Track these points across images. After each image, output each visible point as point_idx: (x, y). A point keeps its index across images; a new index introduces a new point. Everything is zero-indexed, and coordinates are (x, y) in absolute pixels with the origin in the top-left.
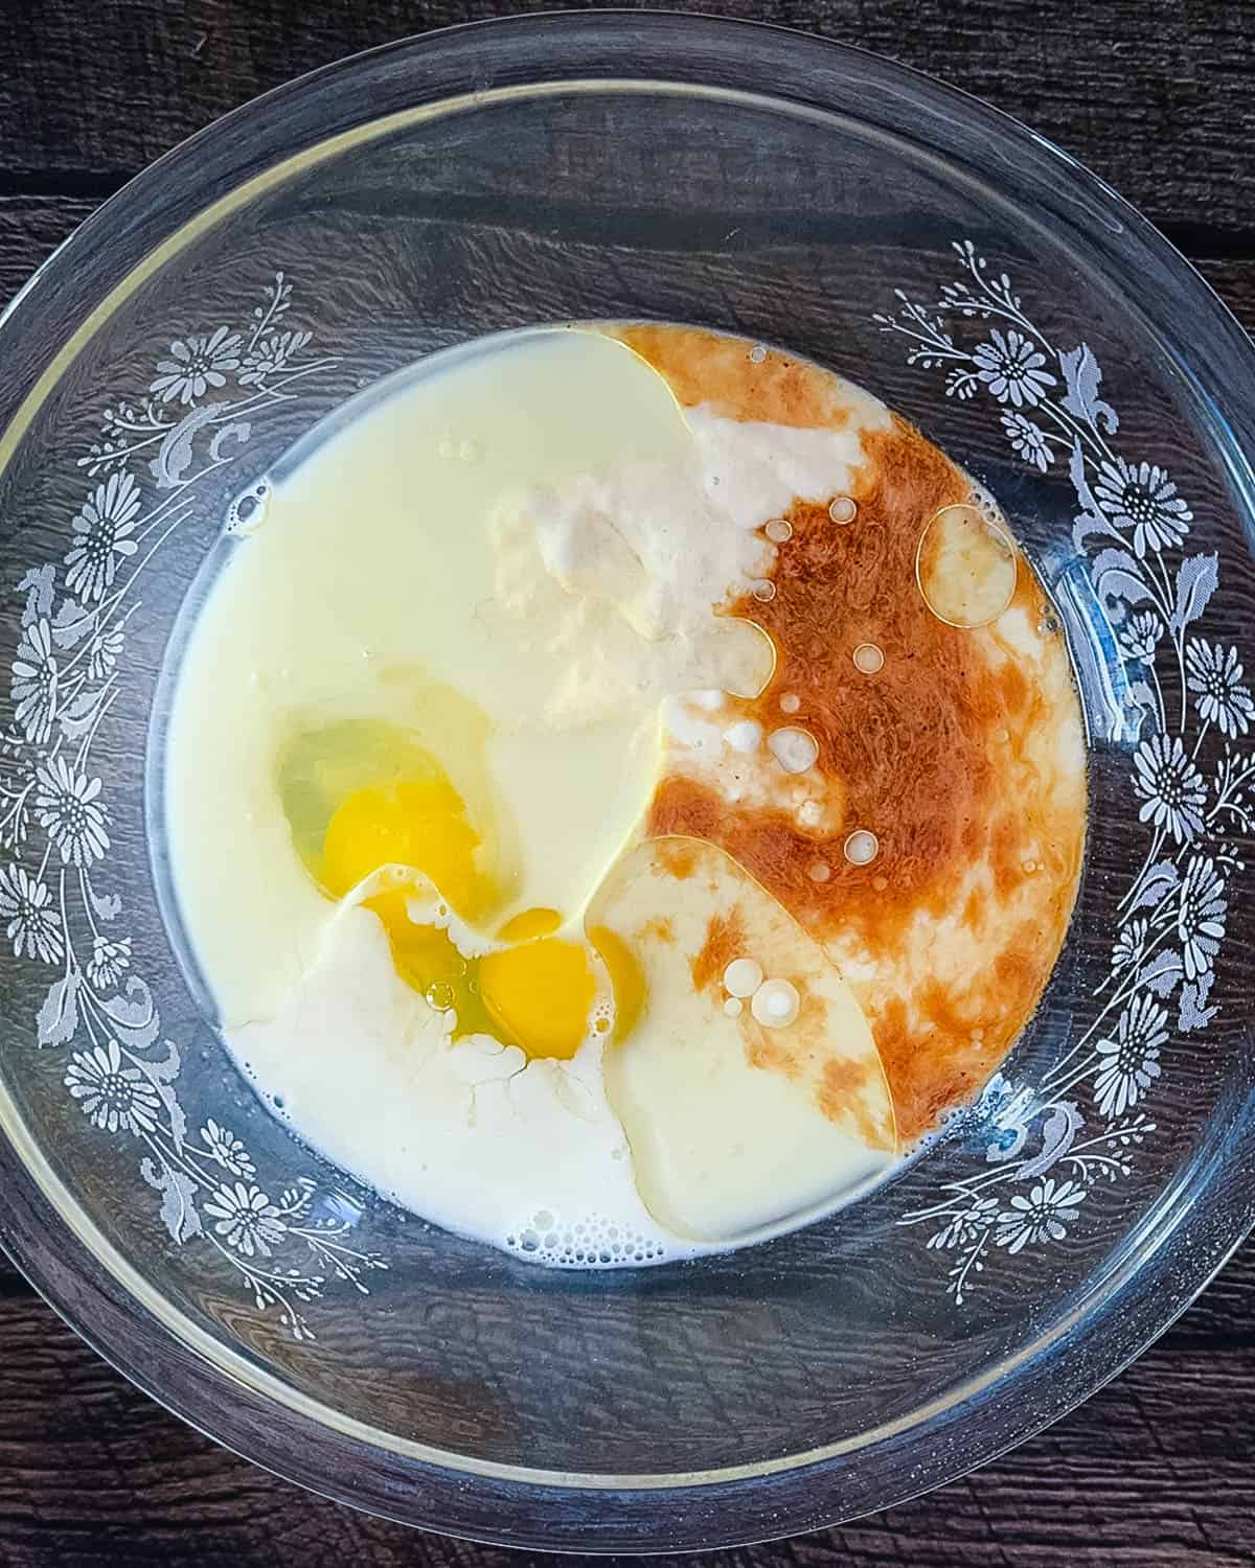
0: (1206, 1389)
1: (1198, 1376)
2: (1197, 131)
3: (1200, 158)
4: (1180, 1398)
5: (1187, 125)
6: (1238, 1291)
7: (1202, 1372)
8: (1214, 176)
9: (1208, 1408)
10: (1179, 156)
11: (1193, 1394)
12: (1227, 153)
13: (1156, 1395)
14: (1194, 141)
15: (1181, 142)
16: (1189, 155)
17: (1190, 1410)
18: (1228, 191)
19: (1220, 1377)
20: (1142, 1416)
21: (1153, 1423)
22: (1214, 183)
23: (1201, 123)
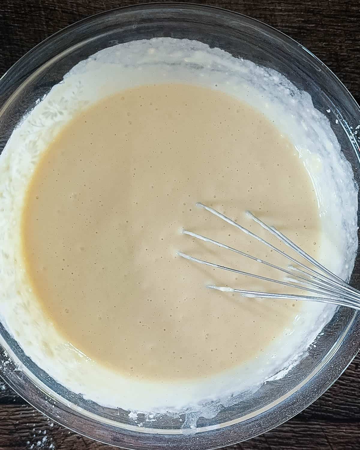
0: (347, 434)
1: (344, 430)
2: (347, 69)
3: (348, 76)
4: (339, 437)
5: (344, 67)
6: (356, 406)
7: (346, 429)
8: (352, 82)
9: (347, 440)
10: (342, 76)
11: (343, 436)
12: (355, 75)
13: (332, 436)
14: (347, 71)
15: (342, 72)
16: (345, 75)
17: (342, 440)
18: (356, 86)
19: (351, 431)
20: (328, 442)
21: (331, 444)
22: (352, 84)
23: (348, 66)
